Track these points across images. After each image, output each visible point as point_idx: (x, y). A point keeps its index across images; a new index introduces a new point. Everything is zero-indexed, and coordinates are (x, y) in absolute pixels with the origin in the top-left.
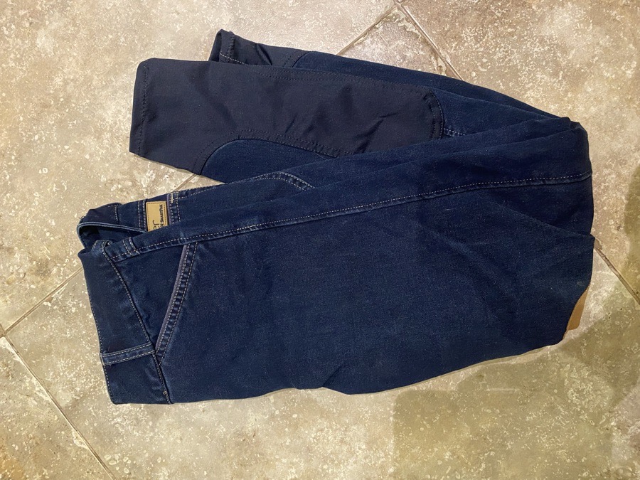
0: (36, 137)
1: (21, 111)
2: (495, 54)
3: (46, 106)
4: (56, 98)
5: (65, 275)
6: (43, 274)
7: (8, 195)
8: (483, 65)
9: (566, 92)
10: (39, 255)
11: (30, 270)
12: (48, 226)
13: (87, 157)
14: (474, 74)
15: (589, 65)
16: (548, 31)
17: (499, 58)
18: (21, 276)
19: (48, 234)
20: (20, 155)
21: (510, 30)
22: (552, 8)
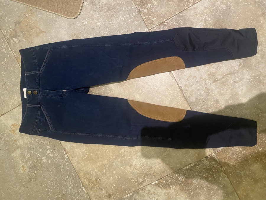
0: (114, 163)
1: (111, 156)
2: (237, 171)
3: (118, 156)
4: (121, 155)
5: (115, 198)
6: (109, 197)
7: (104, 176)
8: (233, 173)
9: (253, 184)
10: (109, 192)
11: (106, 195)
12: (113, 186)
13: (127, 171)
14: (231, 174)
15: (260, 179)
16: (251, 168)
17: (238, 172)
18: (104, 196)
19: (112, 188)
20: (109, 167)
21: (242, 166)
22: (254, 163)
